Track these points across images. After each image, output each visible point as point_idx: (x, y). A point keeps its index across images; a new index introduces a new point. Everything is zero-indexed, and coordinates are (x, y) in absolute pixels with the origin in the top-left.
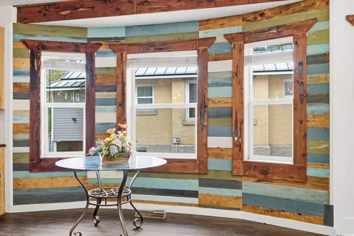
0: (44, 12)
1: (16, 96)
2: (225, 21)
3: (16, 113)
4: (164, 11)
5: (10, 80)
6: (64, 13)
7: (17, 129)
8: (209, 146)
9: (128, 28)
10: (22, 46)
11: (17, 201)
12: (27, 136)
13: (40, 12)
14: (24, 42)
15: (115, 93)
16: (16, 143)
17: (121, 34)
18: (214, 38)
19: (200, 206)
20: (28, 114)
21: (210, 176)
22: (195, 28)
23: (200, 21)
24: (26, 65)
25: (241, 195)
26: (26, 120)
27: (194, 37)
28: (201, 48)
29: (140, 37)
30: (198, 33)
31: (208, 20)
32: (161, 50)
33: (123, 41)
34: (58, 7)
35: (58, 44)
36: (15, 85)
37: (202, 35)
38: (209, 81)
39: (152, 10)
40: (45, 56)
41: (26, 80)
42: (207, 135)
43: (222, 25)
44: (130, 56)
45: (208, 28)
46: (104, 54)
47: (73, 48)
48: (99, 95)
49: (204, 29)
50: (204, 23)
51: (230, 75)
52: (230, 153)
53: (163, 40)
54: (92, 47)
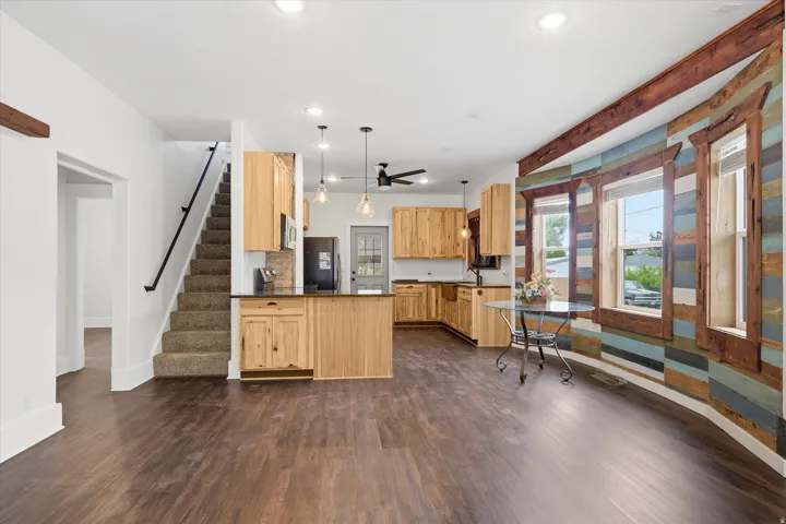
0: (531, 162)
2: (691, 116)
5: (513, 229)
8: (675, 302)
9: (604, 154)
10: (521, 197)
14: (522, 193)
15: (590, 234)
17: (597, 163)
18: (681, 144)
19: (666, 384)
20: (524, 259)
21: (675, 345)
22: (664, 135)
23: (668, 124)
24: (523, 214)
25: (707, 381)
26: (523, 264)
27: (662, 147)
28: (666, 163)
29: (613, 162)
30: (666, 141)
32: (628, 174)
33: (599, 172)
34: (538, 155)
35: (545, 189)
36: (516, 234)
37: (670, 142)
38: (676, 207)
40: (538, 202)
41: (523, 227)
42: (673, 285)
43: (689, 121)
44: (605, 187)
46: (584, 190)
47: (558, 190)
49: (672, 134)
50: (672, 125)
51: (694, 196)
52: (694, 313)
54: (574, 185)
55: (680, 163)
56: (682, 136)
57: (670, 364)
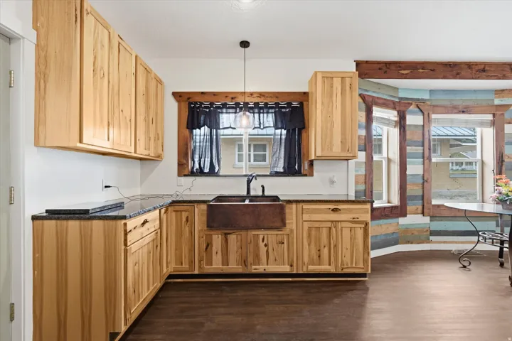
0: (384, 69)
1: (360, 148)
3: (357, 164)
4: (500, 79)
6: (405, 72)
7: (357, 179)
9: (431, 91)
12: (362, 188)
13: (380, 69)
14: (364, 96)
18: (509, 106)
20: (364, 166)
22: (492, 96)
23: (496, 91)
24: (362, 119)
27: (490, 103)
28: (499, 113)
29: (442, 100)
30: (493, 100)
31: (503, 90)
33: (428, 103)
34: (400, 67)
35: (384, 101)
37: (497, 102)
38: (506, 140)
39: (489, 77)
40: (376, 111)
44: (433, 116)
45: (503, 97)
46: (413, 113)
47: (392, 105)
48: (409, 149)
49: (499, 97)
50: (500, 92)
54: (405, 106)
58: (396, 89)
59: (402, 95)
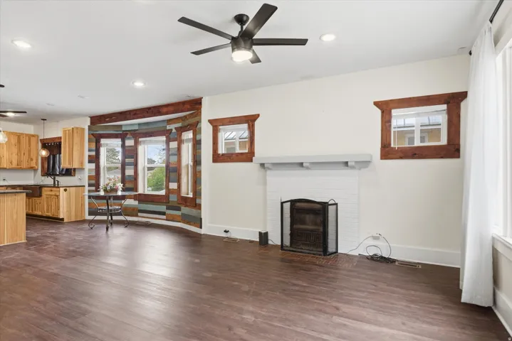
1: (90, 162)
3: (89, 170)
5: (87, 154)
6: (107, 120)
7: (90, 178)
8: (170, 188)
9: (139, 124)
10: (92, 136)
11: (90, 214)
12: (93, 182)
13: (98, 119)
14: (92, 134)
15: (133, 159)
16: (90, 185)
17: (136, 128)
18: (172, 130)
19: (167, 220)
20: (94, 171)
21: (170, 204)
22: (164, 124)
23: (167, 120)
24: (93, 146)
25: (181, 214)
26: (94, 174)
27: (164, 129)
28: (167, 135)
29: (144, 129)
30: (166, 127)
33: (137, 132)
36: (89, 156)
37: (168, 128)
38: (170, 153)
40: (103, 141)
41: (93, 153)
42: (169, 182)
43: (174, 122)
44: (140, 139)
46: (129, 138)
47: (115, 136)
48: (127, 161)
49: (169, 125)
50: (169, 121)
51: (176, 149)
52: (177, 191)
53: (153, 130)
54: (124, 136)
55: (171, 136)
56: (172, 127)
57: (169, 212)
58: (121, 126)
59: (124, 129)
